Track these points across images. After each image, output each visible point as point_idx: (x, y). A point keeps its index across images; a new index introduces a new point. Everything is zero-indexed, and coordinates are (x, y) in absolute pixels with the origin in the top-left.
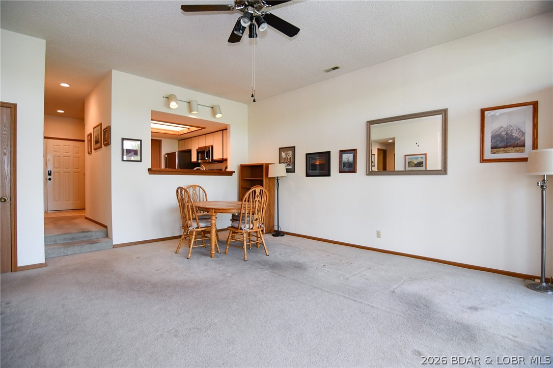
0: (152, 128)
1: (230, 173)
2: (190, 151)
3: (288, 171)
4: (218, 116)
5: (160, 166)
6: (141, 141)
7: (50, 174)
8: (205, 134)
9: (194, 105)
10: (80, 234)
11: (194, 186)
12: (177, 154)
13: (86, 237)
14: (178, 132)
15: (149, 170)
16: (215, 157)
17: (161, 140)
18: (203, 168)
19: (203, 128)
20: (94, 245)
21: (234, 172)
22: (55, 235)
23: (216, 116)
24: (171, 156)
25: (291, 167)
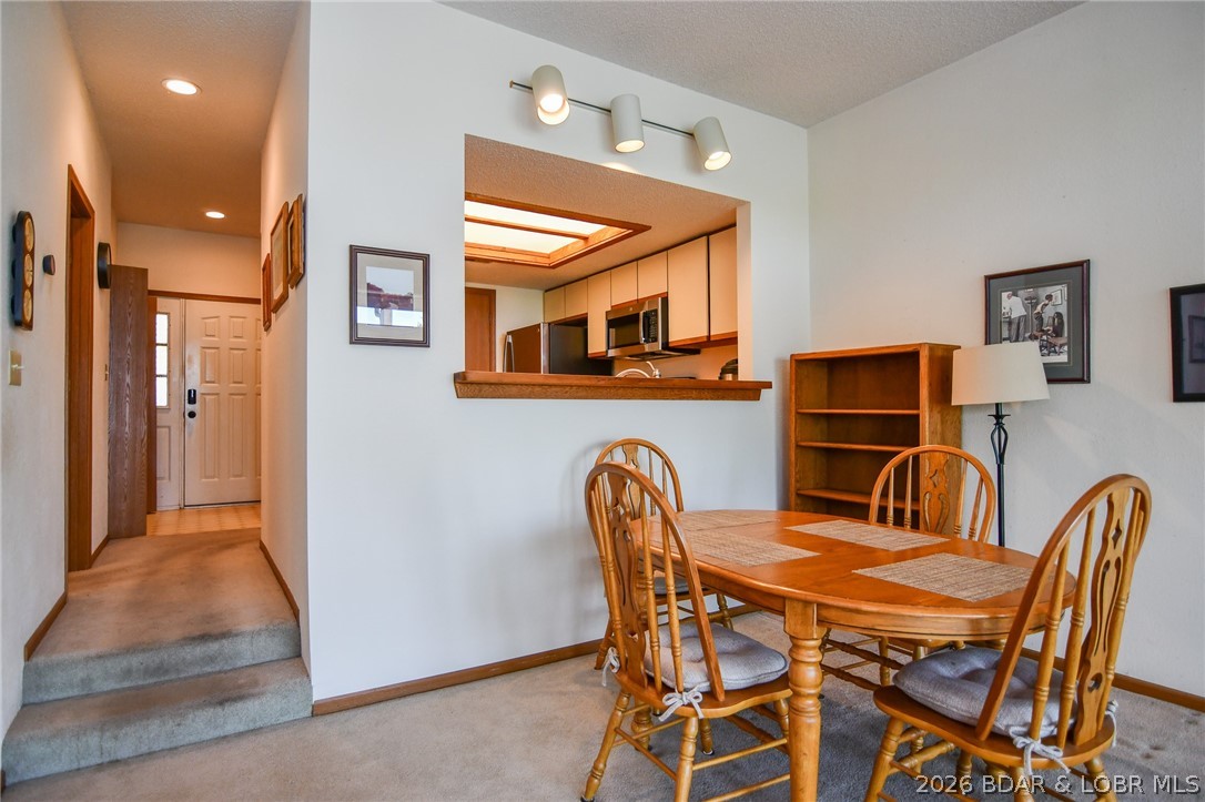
0: (468, 245)
1: (752, 391)
2: (581, 322)
3: (1055, 376)
4: (717, 160)
5: (492, 367)
6: (425, 259)
7: (192, 401)
8: (637, 260)
9: (627, 117)
10: (188, 649)
11: (630, 445)
12: (543, 332)
13: (212, 659)
14: (548, 257)
15: (460, 380)
16: (678, 334)
17: (494, 291)
18: (650, 372)
19: (638, 229)
20: (229, 709)
21: (768, 385)
22: (88, 659)
23: (709, 165)
24: (523, 340)
25: (1063, 358)
